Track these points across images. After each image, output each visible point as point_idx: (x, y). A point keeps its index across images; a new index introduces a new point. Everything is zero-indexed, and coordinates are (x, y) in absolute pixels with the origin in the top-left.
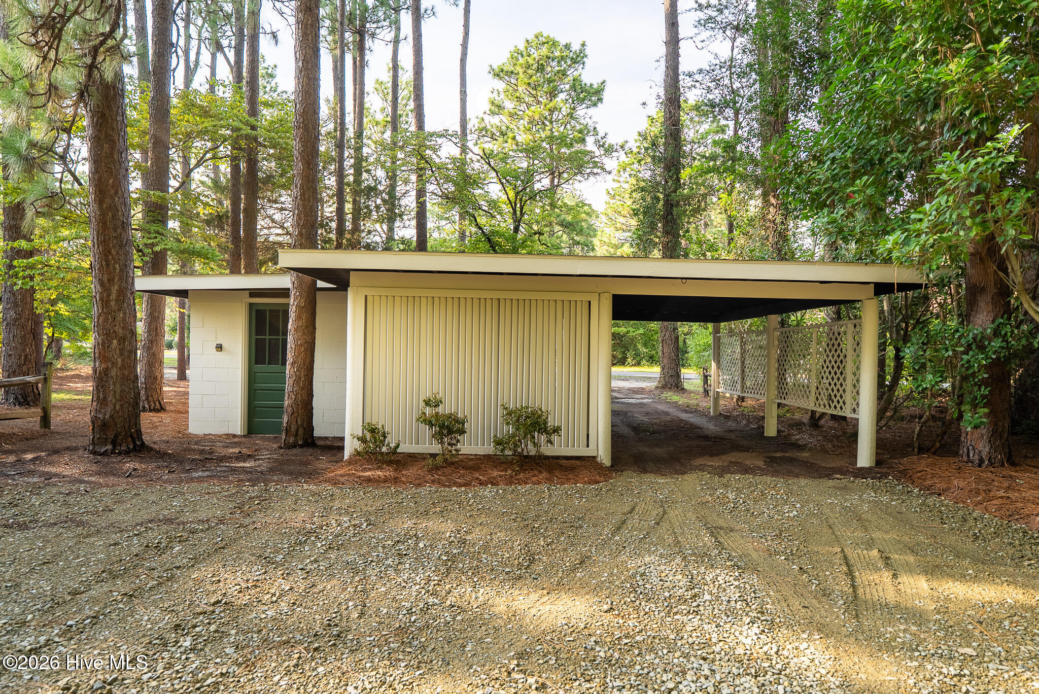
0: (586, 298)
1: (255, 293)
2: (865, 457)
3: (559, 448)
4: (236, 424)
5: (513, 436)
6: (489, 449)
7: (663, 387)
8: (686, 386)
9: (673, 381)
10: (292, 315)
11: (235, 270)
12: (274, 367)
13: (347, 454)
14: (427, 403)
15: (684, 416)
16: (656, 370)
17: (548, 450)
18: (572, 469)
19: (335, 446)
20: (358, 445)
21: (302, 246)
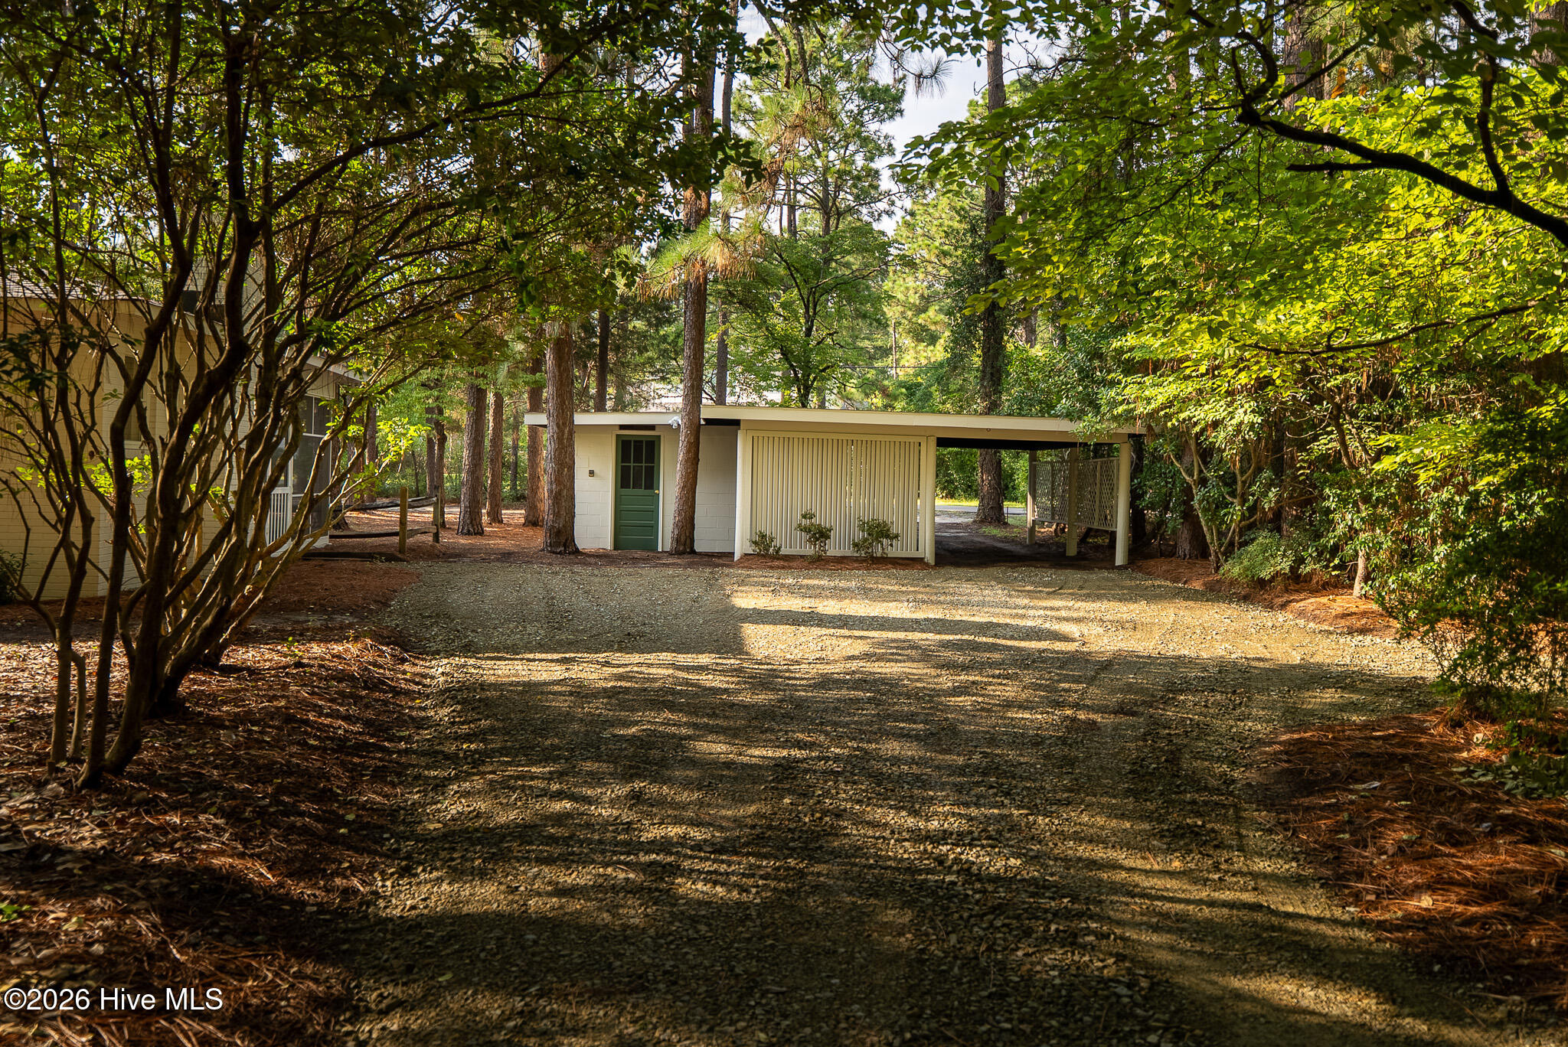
1: (622, 427)
2: (1120, 559)
3: (895, 551)
5: (865, 540)
7: (982, 521)
8: (1010, 521)
9: (993, 514)
10: (684, 449)
12: (643, 492)
13: (738, 555)
14: (804, 516)
15: (1000, 545)
16: (974, 504)
17: (892, 553)
18: (908, 565)
19: (723, 554)
20: (747, 548)
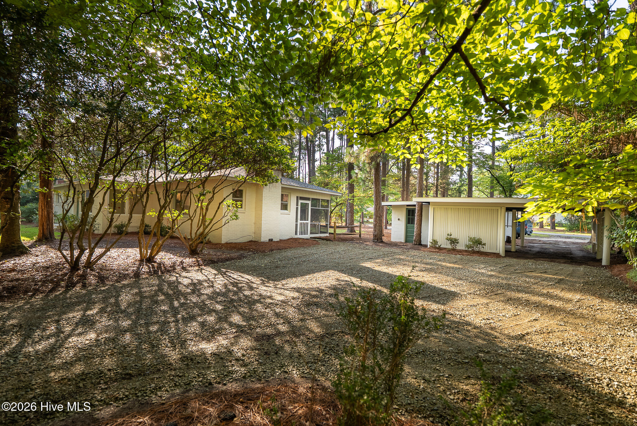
0: (497, 208)
1: (408, 206)
2: (604, 262)
3: (486, 249)
4: (403, 240)
5: (471, 245)
6: (463, 248)
10: (416, 212)
11: (403, 200)
12: (412, 225)
13: (429, 246)
14: (448, 235)
17: (482, 250)
18: (488, 255)
19: (426, 246)
20: (431, 244)
21: (419, 197)
